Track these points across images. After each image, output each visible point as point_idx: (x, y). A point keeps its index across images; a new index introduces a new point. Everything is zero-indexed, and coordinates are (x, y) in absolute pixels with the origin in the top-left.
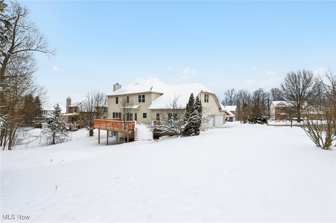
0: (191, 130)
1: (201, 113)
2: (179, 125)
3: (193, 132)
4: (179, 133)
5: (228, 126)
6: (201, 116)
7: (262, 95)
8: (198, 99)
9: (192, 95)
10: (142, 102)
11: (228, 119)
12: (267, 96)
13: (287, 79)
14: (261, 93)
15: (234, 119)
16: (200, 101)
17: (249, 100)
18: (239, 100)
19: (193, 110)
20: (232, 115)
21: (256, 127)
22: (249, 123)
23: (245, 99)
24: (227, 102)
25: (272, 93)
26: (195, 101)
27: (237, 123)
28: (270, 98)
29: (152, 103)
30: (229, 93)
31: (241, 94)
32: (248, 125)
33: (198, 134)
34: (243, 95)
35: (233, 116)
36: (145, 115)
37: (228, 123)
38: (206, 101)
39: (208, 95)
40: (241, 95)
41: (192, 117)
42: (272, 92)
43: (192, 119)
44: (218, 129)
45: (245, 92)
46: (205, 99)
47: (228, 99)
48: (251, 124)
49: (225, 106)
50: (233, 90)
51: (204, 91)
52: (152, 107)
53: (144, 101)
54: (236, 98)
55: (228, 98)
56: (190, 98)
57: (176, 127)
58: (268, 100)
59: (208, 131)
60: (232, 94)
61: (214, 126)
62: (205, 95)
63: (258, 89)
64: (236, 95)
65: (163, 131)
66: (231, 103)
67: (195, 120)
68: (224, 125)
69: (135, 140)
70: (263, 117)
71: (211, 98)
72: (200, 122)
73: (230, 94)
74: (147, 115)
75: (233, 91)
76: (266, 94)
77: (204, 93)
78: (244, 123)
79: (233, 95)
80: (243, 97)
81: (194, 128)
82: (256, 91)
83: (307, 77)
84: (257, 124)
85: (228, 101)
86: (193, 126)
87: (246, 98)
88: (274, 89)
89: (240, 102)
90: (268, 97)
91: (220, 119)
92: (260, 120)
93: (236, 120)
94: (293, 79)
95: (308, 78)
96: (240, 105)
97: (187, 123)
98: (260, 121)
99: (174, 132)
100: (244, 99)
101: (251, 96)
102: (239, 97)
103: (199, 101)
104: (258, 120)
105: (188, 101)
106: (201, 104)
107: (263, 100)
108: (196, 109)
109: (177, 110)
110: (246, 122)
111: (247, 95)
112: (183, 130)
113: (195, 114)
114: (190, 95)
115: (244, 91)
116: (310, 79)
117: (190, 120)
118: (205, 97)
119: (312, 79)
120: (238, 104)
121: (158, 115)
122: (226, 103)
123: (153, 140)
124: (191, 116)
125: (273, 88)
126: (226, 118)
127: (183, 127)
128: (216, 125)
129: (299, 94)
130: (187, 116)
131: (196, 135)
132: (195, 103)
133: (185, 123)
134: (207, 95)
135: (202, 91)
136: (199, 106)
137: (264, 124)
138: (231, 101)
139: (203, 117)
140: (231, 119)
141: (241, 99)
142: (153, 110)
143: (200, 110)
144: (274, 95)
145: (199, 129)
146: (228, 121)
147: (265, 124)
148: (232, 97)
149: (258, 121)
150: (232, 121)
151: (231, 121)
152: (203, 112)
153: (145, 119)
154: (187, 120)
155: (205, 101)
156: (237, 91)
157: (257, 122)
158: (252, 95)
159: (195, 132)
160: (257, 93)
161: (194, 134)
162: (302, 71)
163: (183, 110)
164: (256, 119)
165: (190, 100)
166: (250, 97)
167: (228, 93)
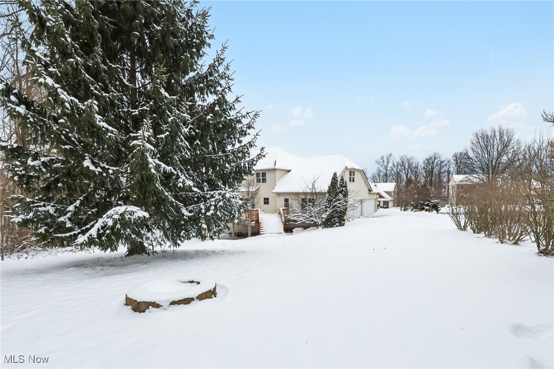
0: (334, 220)
1: (347, 197)
2: (319, 213)
3: (337, 223)
4: (320, 223)
5: (381, 214)
6: (347, 202)
7: (437, 164)
8: (342, 179)
9: (335, 174)
10: (262, 182)
11: (382, 205)
12: (446, 165)
13: (474, 142)
14: (436, 161)
15: (391, 204)
16: (346, 182)
17: (416, 172)
18: (399, 173)
19: (337, 195)
20: (388, 198)
21: (422, 216)
22: (412, 210)
23: (410, 171)
24: (379, 176)
25: (455, 160)
26: (339, 182)
27: (395, 211)
28: (451, 169)
29: (277, 184)
30: (384, 161)
31: (403, 162)
32: (409, 213)
33: (343, 225)
34: (407, 164)
35: (388, 200)
36: (266, 201)
37: (381, 211)
38: (352, 180)
39: (354, 172)
40: (403, 165)
41: (336, 203)
42: (455, 158)
43: (336, 205)
44: (368, 219)
45: (410, 160)
46: (350, 178)
47: (381, 171)
48: (415, 211)
49: (377, 184)
50: (390, 155)
51: (349, 167)
52: (278, 189)
53: (264, 181)
54: (394, 169)
55: (381, 169)
56: (333, 179)
57: (316, 216)
58: (449, 172)
59: (354, 221)
60: (388, 163)
61: (361, 215)
62: (351, 172)
63: (431, 154)
64: (396, 165)
65: (298, 221)
66: (386, 178)
67: (339, 207)
68: (376, 213)
69: (261, 233)
70: (433, 201)
71: (358, 176)
72: (346, 209)
73: (386, 163)
74: (270, 201)
75: (390, 158)
76: (445, 163)
77: (349, 169)
78: (405, 210)
79: (390, 165)
80: (407, 167)
81: (338, 217)
82: (428, 157)
83: (505, 138)
84: (423, 212)
85: (382, 174)
86: (336, 215)
87: (411, 168)
88: (459, 154)
89: (401, 176)
90: (448, 167)
91: (370, 205)
92: (427, 205)
93: (394, 206)
94: (484, 140)
95: (506, 140)
96: (401, 181)
97: (329, 211)
98: (428, 208)
99: (312, 223)
100: (408, 171)
101: (419, 166)
102: (399, 167)
103: (343, 183)
104: (426, 206)
105: (330, 183)
106: (347, 186)
107: (440, 173)
108: (341, 192)
109: (317, 194)
110: (408, 209)
111: (414, 165)
112: (324, 220)
113: (339, 200)
114: (333, 175)
115: (409, 157)
116: (509, 141)
117: (333, 208)
118: (350, 175)
119: (512, 142)
120: (398, 180)
121: (287, 200)
122: (378, 178)
123: (284, 233)
124: (334, 203)
125: (457, 152)
126: (378, 203)
127: (324, 216)
128: (365, 213)
129: (492, 165)
130: (330, 201)
131: (341, 226)
132: (339, 184)
133: (327, 211)
134: (352, 172)
135: (346, 168)
136: (344, 189)
137: (432, 211)
138: (386, 175)
139: (349, 203)
140: (386, 205)
141: (404, 171)
142: (279, 194)
143: (346, 195)
144: (457, 163)
145: (345, 218)
146: (382, 207)
147: (435, 212)
148: (388, 168)
149: (426, 208)
150: (387, 207)
151: (385, 208)
152: (349, 197)
153: (266, 205)
154: (329, 207)
155: (350, 181)
156: (396, 158)
157: (423, 209)
158: (421, 164)
159: (340, 222)
160: (430, 162)
161: (338, 224)
162: (497, 129)
163: (324, 194)
164: (423, 204)
165: (332, 181)
166: (419, 168)
167: (382, 161)
